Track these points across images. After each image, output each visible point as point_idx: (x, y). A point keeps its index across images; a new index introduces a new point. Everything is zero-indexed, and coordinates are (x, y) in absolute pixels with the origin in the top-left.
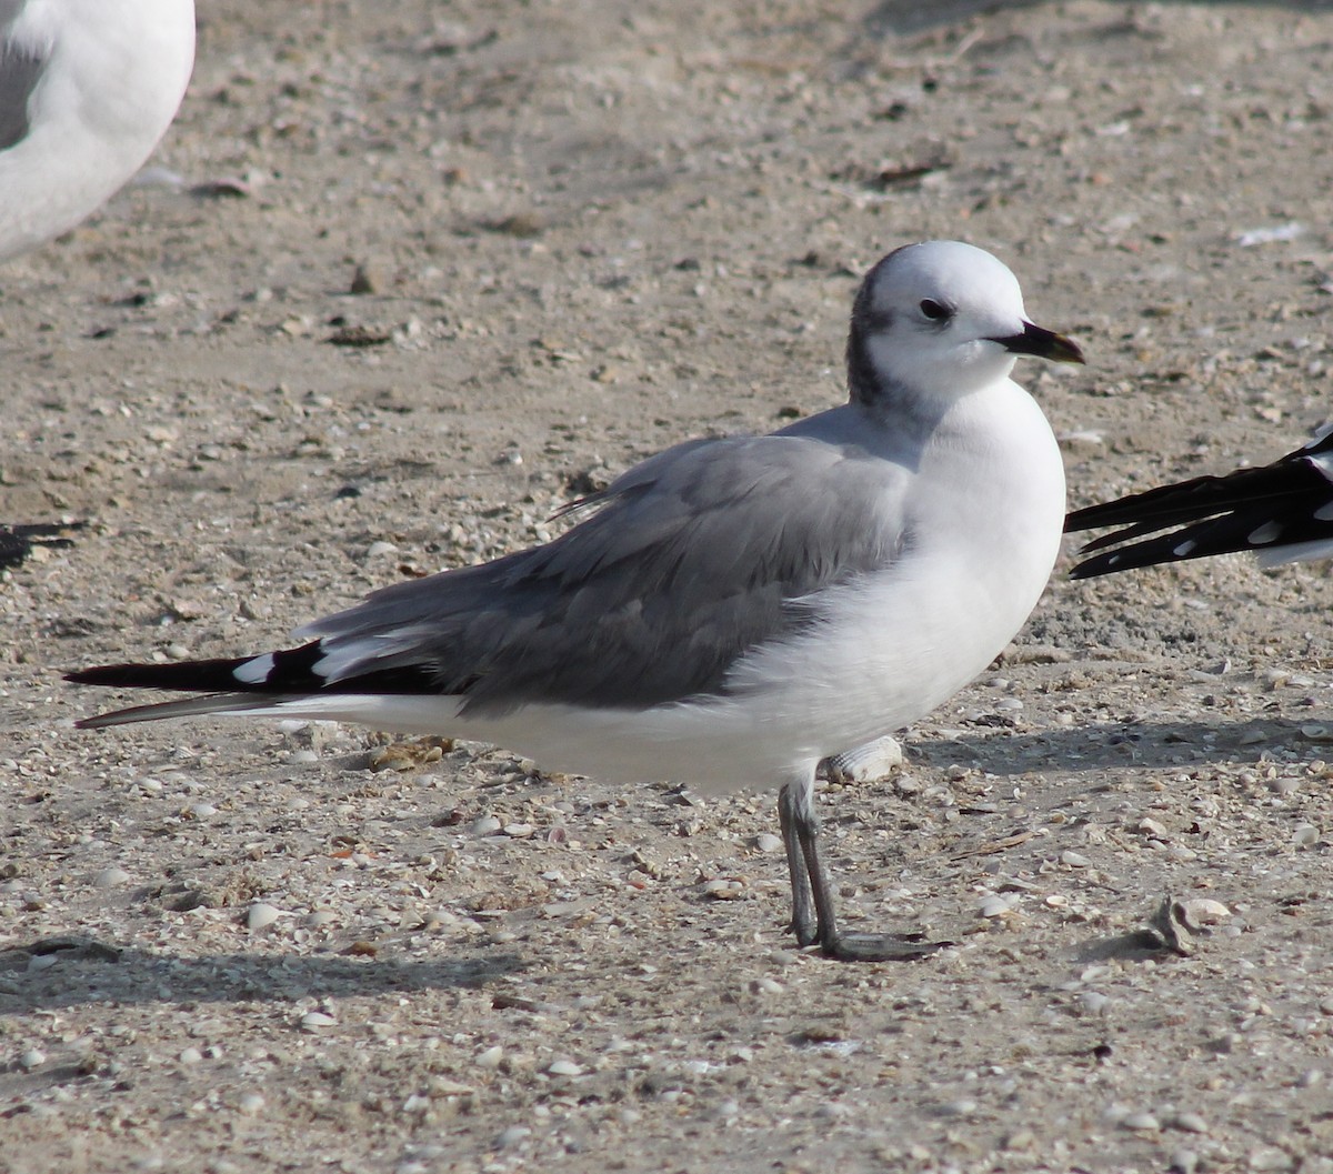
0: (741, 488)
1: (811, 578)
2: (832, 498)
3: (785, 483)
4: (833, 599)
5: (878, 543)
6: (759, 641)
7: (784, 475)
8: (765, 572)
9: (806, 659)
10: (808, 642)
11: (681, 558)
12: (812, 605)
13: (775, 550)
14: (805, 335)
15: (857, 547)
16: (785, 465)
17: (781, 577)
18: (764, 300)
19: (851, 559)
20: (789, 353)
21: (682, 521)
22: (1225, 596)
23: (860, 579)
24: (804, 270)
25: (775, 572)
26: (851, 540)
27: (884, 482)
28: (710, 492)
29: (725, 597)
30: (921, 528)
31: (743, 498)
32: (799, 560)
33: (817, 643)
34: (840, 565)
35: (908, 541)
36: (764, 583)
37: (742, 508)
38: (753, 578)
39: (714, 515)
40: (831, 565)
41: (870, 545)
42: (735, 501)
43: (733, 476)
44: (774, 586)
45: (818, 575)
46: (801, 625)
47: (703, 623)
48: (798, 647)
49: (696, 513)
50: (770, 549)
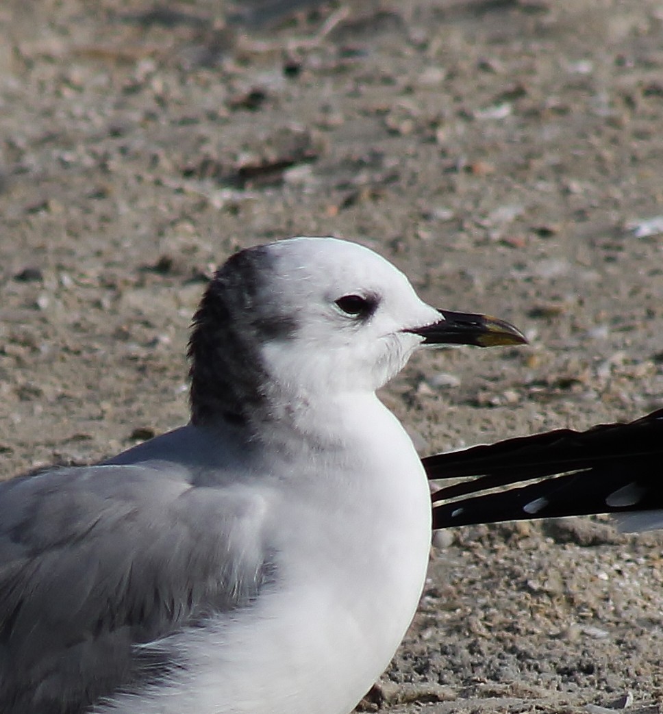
0: (81, 526)
1: (163, 621)
2: (183, 532)
3: (130, 517)
4: (189, 643)
5: (235, 579)
6: (110, 693)
7: (127, 508)
8: (113, 618)
9: (162, 710)
10: (165, 692)
11: (21, 603)
12: (167, 650)
13: (123, 590)
14: (159, 349)
15: (212, 585)
16: (127, 497)
17: (130, 620)
18: (114, 312)
19: (205, 599)
20: (142, 370)
21: (18, 563)
22: (627, 623)
23: (217, 620)
24: (157, 277)
25: (124, 615)
26: (205, 577)
27: (239, 511)
28: (47, 530)
29: (69, 646)
30: (283, 558)
31: (83, 537)
32: (150, 599)
33: (174, 692)
34: (195, 605)
35: (269, 574)
36: (112, 628)
37: (84, 547)
38: (100, 624)
39: (53, 556)
40: (184, 606)
41: (227, 580)
42: (75, 540)
43: (71, 513)
44: (123, 631)
45: (170, 616)
46: (155, 673)
47: (46, 675)
48: (152, 698)
49: (35, 553)
50: (117, 592)
